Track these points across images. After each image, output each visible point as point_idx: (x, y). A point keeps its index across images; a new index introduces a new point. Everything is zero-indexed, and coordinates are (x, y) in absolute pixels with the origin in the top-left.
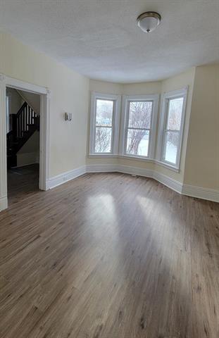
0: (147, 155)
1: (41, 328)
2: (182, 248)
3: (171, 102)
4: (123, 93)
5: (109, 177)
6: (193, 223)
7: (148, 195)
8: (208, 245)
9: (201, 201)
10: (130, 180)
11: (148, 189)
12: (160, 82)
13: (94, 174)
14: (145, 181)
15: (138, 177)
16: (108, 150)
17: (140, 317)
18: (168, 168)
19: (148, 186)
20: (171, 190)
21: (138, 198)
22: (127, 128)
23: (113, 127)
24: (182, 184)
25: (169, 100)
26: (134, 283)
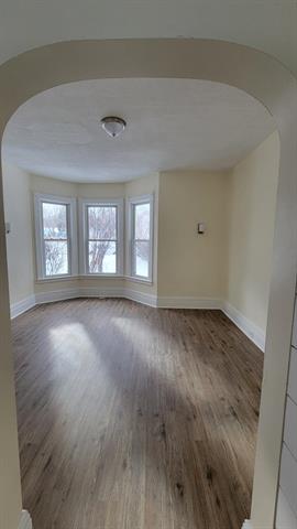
0: (114, 271)
1: (43, 455)
2: (163, 352)
3: (137, 208)
4: (78, 196)
5: (71, 304)
6: (170, 331)
7: (123, 315)
8: (184, 344)
9: (176, 310)
10: (99, 303)
11: (121, 310)
12: (123, 184)
13: (48, 304)
14: (116, 302)
15: (107, 299)
16: (64, 270)
17: (137, 409)
18: (140, 282)
19: (121, 307)
20: (146, 306)
21: (113, 319)
22: (88, 240)
23: (69, 241)
24: (156, 297)
25: (134, 205)
26: (126, 391)
